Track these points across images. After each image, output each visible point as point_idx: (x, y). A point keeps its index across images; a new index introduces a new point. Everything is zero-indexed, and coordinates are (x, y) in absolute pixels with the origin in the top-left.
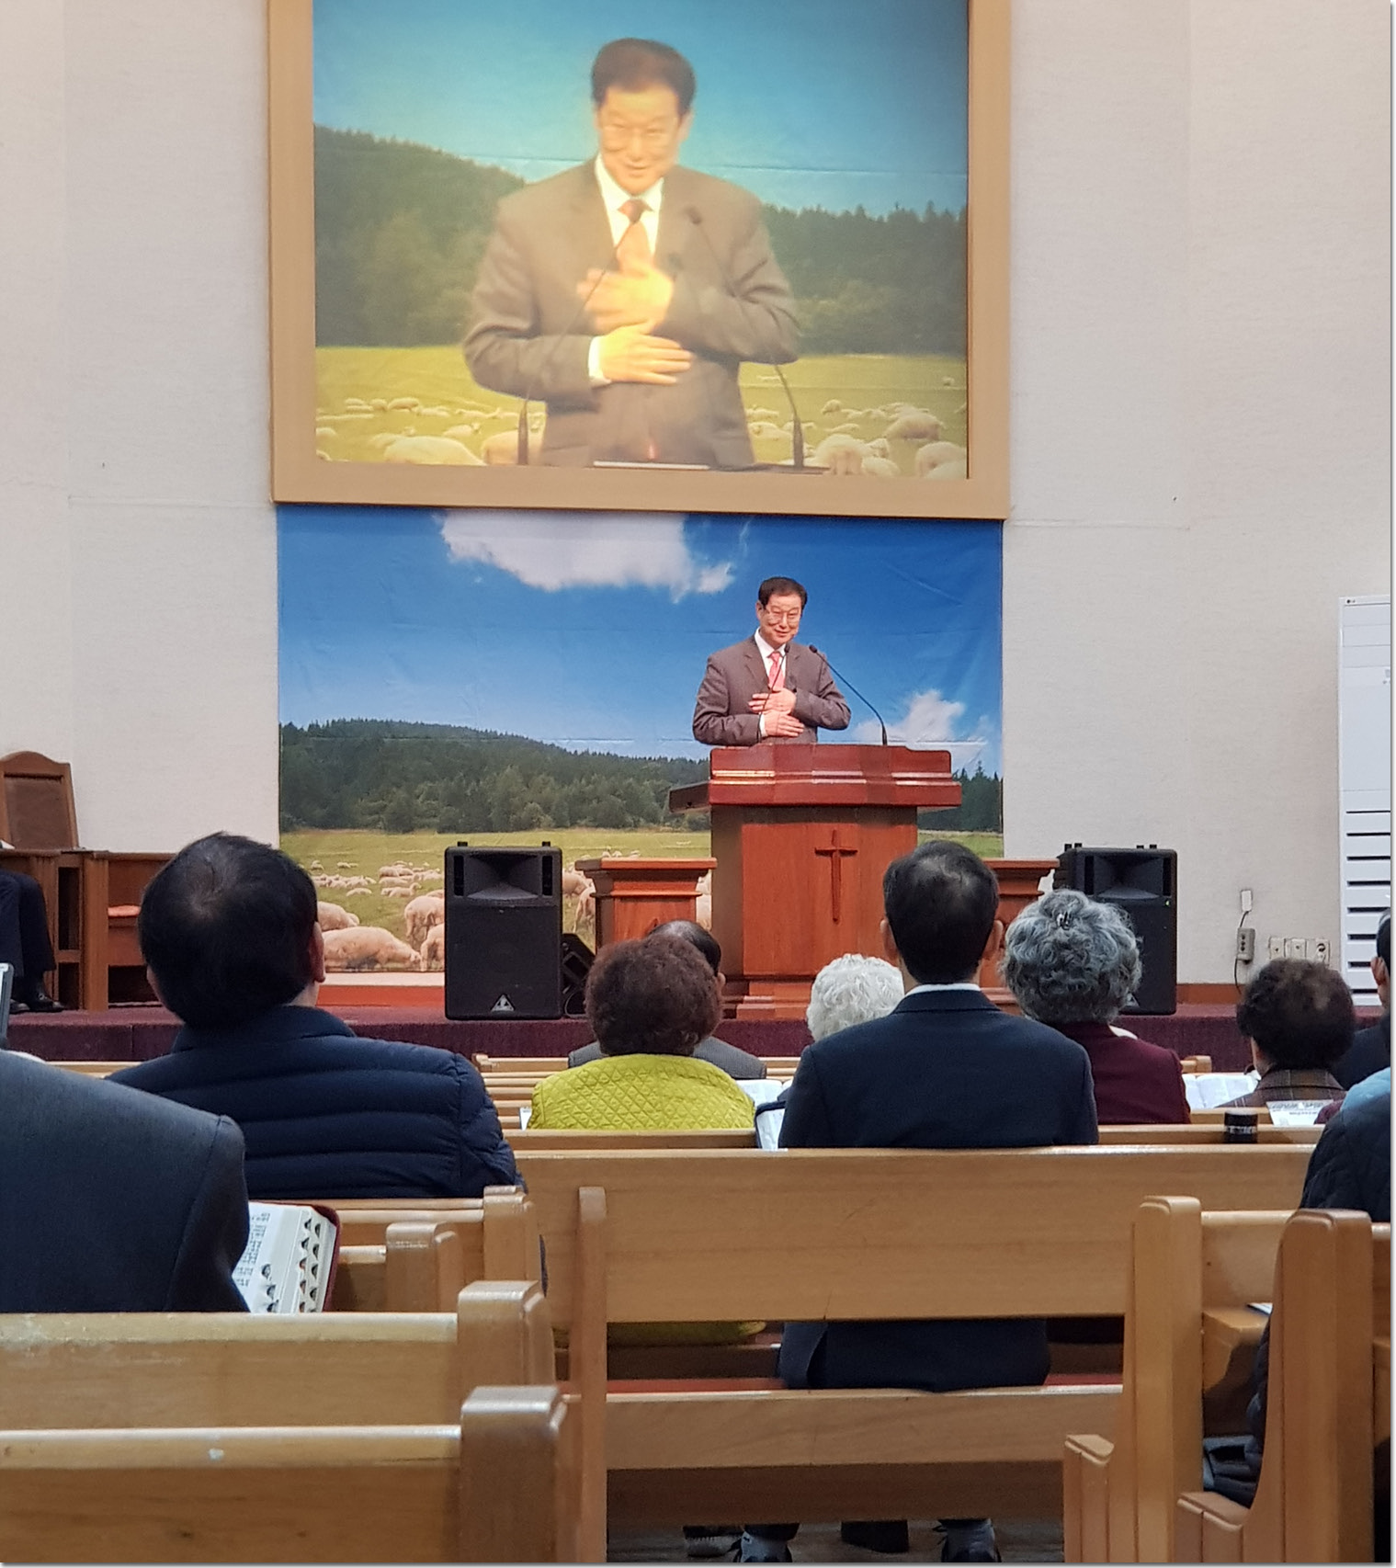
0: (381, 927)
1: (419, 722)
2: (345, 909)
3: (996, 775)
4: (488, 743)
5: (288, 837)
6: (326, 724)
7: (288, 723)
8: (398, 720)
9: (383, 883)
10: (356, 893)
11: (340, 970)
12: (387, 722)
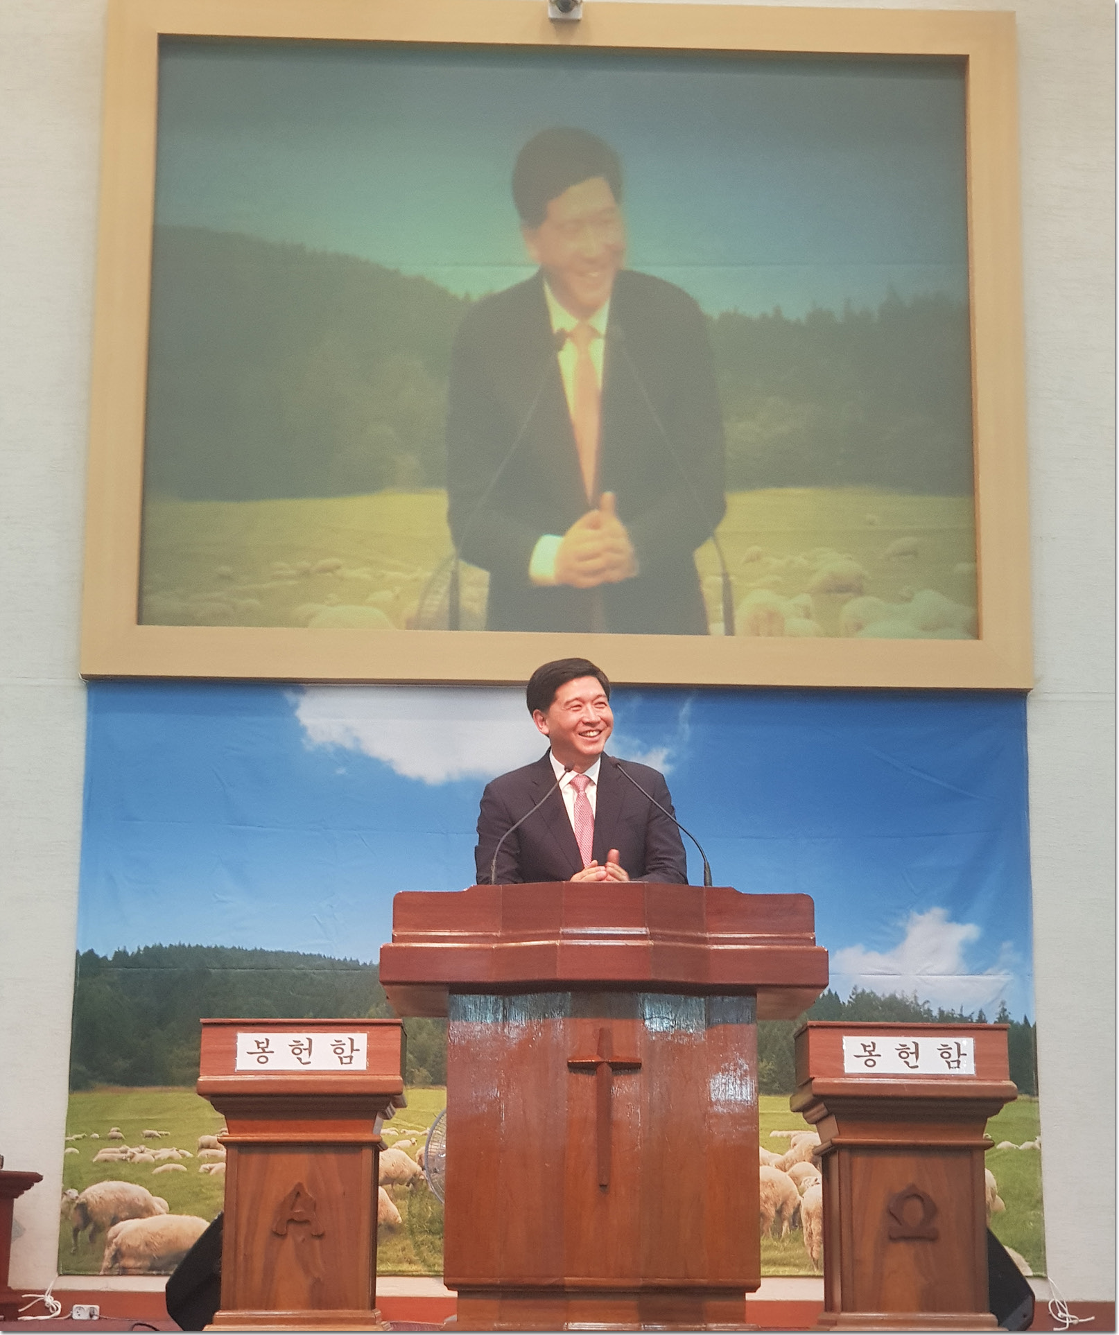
0: (197, 1216)
1: (258, 948)
2: (150, 1190)
3: (1026, 1018)
4: (348, 975)
5: (81, 1096)
6: (136, 951)
7: (86, 950)
8: (230, 947)
9: (201, 1156)
10: (164, 1171)
11: (142, 1272)
12: (216, 947)
